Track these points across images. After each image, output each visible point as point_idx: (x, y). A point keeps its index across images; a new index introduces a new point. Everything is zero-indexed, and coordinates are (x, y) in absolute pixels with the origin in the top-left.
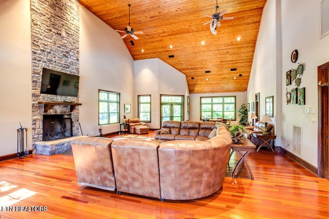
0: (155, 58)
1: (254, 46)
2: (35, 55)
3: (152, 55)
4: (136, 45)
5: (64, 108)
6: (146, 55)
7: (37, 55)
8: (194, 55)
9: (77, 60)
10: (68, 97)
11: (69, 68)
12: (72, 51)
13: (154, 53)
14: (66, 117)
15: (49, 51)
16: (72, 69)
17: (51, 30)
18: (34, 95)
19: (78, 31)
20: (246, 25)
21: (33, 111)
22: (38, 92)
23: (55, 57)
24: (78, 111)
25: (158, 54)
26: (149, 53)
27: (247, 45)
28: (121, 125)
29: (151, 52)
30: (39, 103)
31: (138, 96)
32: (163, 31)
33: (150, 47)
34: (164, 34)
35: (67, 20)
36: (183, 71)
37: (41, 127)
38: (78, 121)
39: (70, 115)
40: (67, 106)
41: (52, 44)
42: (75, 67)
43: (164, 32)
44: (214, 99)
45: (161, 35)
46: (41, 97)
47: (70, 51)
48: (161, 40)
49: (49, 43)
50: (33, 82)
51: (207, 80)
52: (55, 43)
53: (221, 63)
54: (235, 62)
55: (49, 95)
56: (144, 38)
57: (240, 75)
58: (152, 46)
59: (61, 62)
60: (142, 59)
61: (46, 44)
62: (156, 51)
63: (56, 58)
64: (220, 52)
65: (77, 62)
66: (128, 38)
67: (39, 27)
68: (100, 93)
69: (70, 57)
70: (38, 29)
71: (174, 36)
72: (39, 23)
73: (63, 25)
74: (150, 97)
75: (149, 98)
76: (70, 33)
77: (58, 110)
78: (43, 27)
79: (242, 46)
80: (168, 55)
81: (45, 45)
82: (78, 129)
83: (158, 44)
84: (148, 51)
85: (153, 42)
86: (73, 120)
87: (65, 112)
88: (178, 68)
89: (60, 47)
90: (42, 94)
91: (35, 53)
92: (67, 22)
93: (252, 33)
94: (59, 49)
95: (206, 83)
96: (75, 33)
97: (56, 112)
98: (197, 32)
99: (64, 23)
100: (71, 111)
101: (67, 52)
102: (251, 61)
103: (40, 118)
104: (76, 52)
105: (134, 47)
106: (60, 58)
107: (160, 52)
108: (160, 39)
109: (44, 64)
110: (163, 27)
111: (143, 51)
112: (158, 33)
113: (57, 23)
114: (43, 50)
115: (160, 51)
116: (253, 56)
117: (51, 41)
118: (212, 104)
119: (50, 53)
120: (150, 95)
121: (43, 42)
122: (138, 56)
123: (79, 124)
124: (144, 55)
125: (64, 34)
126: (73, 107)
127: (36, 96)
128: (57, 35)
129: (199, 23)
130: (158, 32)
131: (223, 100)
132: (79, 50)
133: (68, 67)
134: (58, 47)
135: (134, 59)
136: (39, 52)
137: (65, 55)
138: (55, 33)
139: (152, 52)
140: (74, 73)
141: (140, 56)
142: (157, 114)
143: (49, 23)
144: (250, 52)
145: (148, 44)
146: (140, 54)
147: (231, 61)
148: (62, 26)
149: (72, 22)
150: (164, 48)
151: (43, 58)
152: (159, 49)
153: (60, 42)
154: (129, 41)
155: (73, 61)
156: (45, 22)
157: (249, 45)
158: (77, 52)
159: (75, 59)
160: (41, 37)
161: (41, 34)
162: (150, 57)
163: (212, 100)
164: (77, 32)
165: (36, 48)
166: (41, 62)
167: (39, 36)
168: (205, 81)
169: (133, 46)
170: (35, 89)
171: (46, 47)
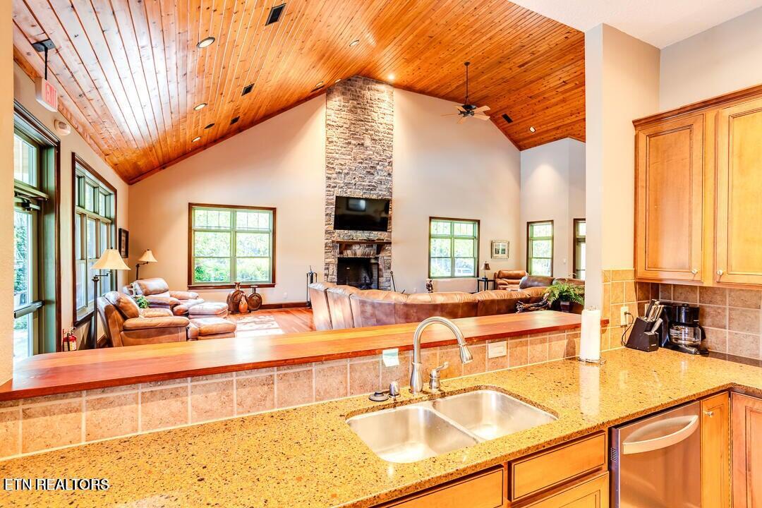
0: (561, 138)
2: (329, 181)
3: (554, 133)
4: (516, 120)
5: (367, 249)
6: (542, 137)
7: (332, 180)
9: (389, 174)
10: (374, 232)
11: (375, 190)
12: (380, 163)
13: (558, 128)
14: (373, 261)
15: (346, 171)
16: (379, 190)
17: (350, 143)
18: (327, 232)
19: (390, 131)
21: (326, 252)
22: (331, 228)
23: (355, 178)
24: (390, 253)
25: (567, 130)
26: (547, 131)
28: (479, 281)
29: (549, 128)
30: (333, 242)
31: (528, 223)
32: (562, 81)
33: (546, 119)
34: (567, 87)
35: (374, 121)
37: (335, 274)
38: (389, 268)
39: (377, 259)
40: (372, 246)
41: (350, 161)
42: (385, 187)
43: (564, 82)
45: (559, 90)
46: (336, 234)
47: (378, 164)
48: (564, 101)
49: (347, 161)
50: (327, 215)
52: (355, 159)
55: (346, 231)
56: (526, 105)
58: (548, 116)
59: (364, 183)
60: (536, 146)
61: (343, 163)
62: (560, 124)
63: (357, 179)
65: (389, 178)
66: (497, 112)
67: (335, 144)
68: (432, 223)
69: (378, 173)
70: (333, 148)
72: (335, 139)
73: (367, 130)
74: (551, 226)
75: (549, 226)
76: (377, 138)
77: (359, 251)
78: (341, 143)
81: (341, 165)
82: (390, 280)
83: (560, 110)
84: (543, 127)
85: (547, 108)
86: (381, 267)
87: (369, 255)
89: (361, 163)
90: (337, 231)
91: (329, 178)
92: (373, 124)
94: (360, 165)
96: (386, 135)
97: (355, 254)
99: (367, 127)
100: (378, 252)
101: (372, 167)
103: (334, 261)
104: (387, 164)
105: (513, 125)
106: (361, 177)
107: (569, 124)
108: (561, 97)
109: (340, 190)
110: (558, 73)
111: (532, 130)
112: (550, 88)
113: (358, 130)
114: (339, 173)
115: (569, 121)
117: (350, 157)
119: (348, 174)
120: (552, 221)
121: (340, 161)
122: (525, 142)
123: (392, 273)
124: (538, 138)
125: (368, 142)
126: (381, 246)
127: (329, 233)
128: (358, 146)
130: (552, 85)
132: (391, 160)
133: (374, 188)
134: (359, 163)
135: (521, 148)
136: (334, 176)
137: (369, 172)
138: (355, 145)
139: (551, 128)
140: (385, 195)
141: (530, 140)
142: (565, 263)
143: (347, 134)
145: (540, 114)
146: (528, 135)
148: (364, 132)
149: (381, 121)
151: (339, 183)
152: (566, 119)
153: (361, 156)
154: (500, 116)
155: (381, 178)
156: (342, 136)
158: (389, 163)
159: (386, 174)
160: (337, 156)
161: (337, 151)
162: (552, 138)
164: (389, 134)
165: (331, 172)
166: (337, 189)
167: (334, 155)
169: (511, 124)
170: (329, 224)
171: (343, 167)
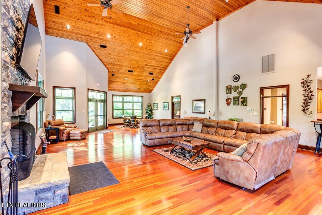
0: (82, 41)
1: (172, 60)
3: (79, 36)
6: (70, 34)
8: (128, 52)
13: (84, 35)
20: (175, 42)
26: (76, 33)
27: (168, 57)
31: (54, 87)
33: (83, 27)
34: (109, 20)
36: (107, 66)
43: (110, 17)
44: (125, 98)
45: (104, 19)
48: (102, 25)
51: (126, 78)
53: (145, 66)
54: (155, 68)
57: (153, 79)
58: (85, 26)
60: (61, 37)
62: (88, 34)
64: (149, 56)
71: (118, 27)
79: (165, 56)
80: (100, 44)
83: (95, 27)
84: (77, 29)
85: (90, 22)
88: (103, 60)
93: (175, 50)
95: (124, 81)
98: (142, 32)
102: (165, 69)
107: (92, 37)
108: (102, 23)
111: (68, 27)
115: (93, 35)
116: (168, 66)
118: (123, 102)
122: (55, 31)
124: (67, 33)
129: (147, 25)
131: (133, 99)
135: (47, 33)
139: (81, 33)
141: (60, 32)
144: (168, 62)
145: (82, 22)
146: (61, 28)
147: (153, 66)
150: (100, 35)
152: (93, 33)
154: (53, 4)
157: (170, 57)
163: (123, 99)
168: (124, 80)
169: (56, 15)
